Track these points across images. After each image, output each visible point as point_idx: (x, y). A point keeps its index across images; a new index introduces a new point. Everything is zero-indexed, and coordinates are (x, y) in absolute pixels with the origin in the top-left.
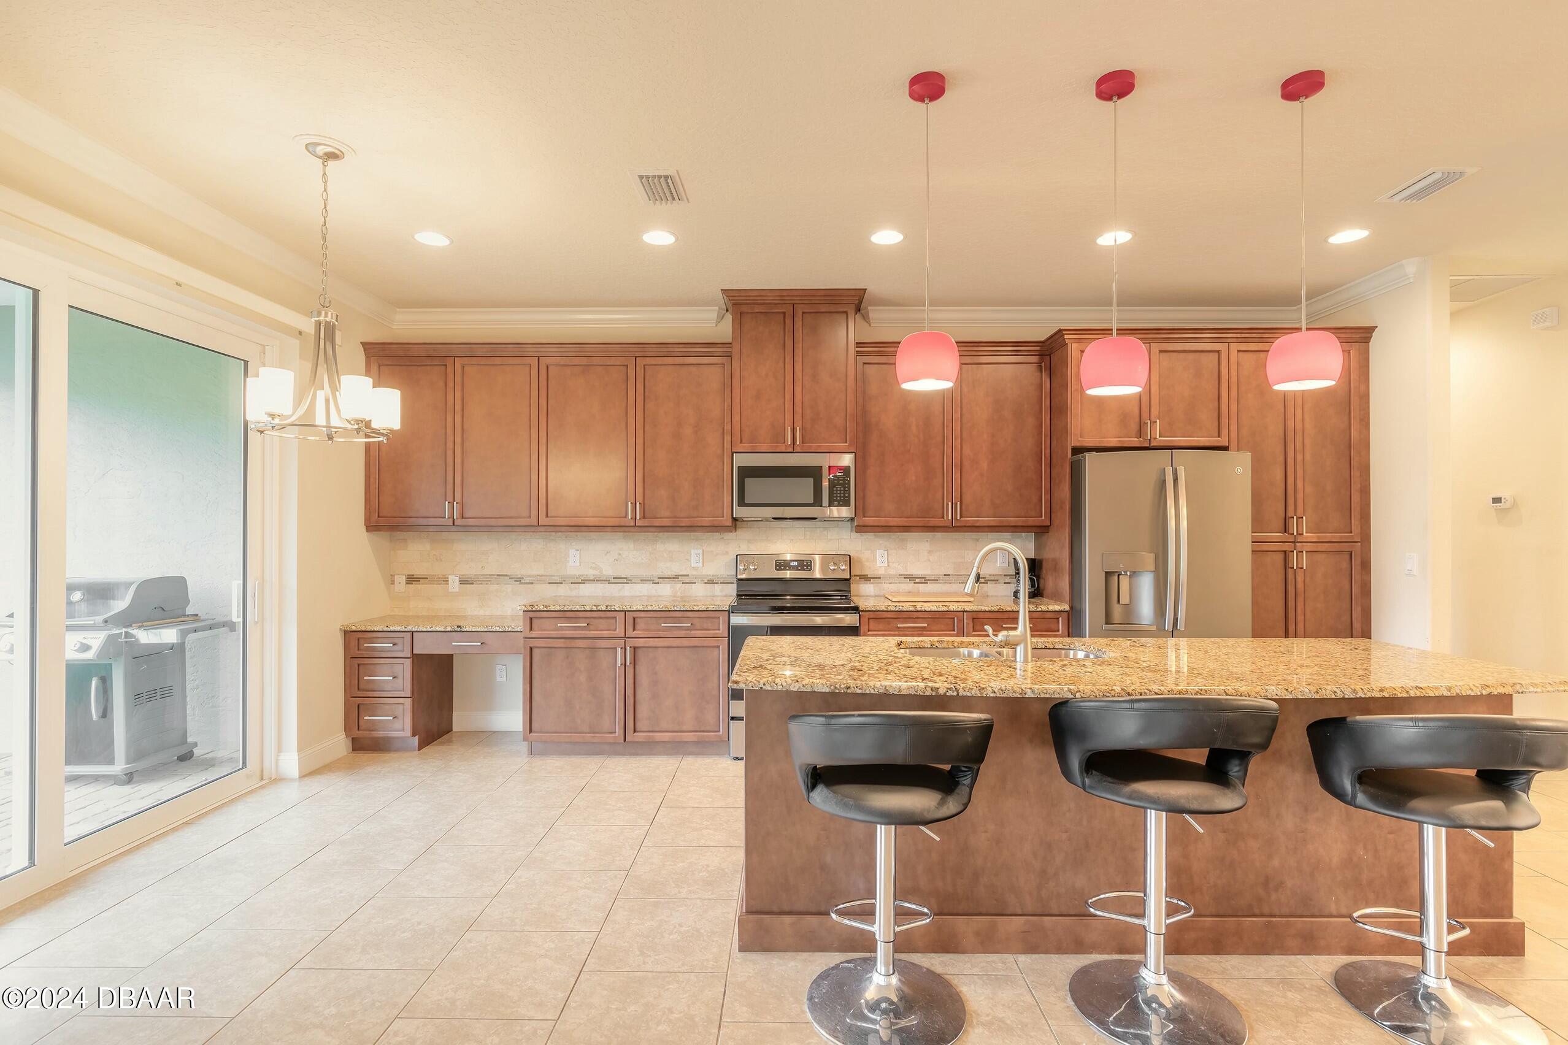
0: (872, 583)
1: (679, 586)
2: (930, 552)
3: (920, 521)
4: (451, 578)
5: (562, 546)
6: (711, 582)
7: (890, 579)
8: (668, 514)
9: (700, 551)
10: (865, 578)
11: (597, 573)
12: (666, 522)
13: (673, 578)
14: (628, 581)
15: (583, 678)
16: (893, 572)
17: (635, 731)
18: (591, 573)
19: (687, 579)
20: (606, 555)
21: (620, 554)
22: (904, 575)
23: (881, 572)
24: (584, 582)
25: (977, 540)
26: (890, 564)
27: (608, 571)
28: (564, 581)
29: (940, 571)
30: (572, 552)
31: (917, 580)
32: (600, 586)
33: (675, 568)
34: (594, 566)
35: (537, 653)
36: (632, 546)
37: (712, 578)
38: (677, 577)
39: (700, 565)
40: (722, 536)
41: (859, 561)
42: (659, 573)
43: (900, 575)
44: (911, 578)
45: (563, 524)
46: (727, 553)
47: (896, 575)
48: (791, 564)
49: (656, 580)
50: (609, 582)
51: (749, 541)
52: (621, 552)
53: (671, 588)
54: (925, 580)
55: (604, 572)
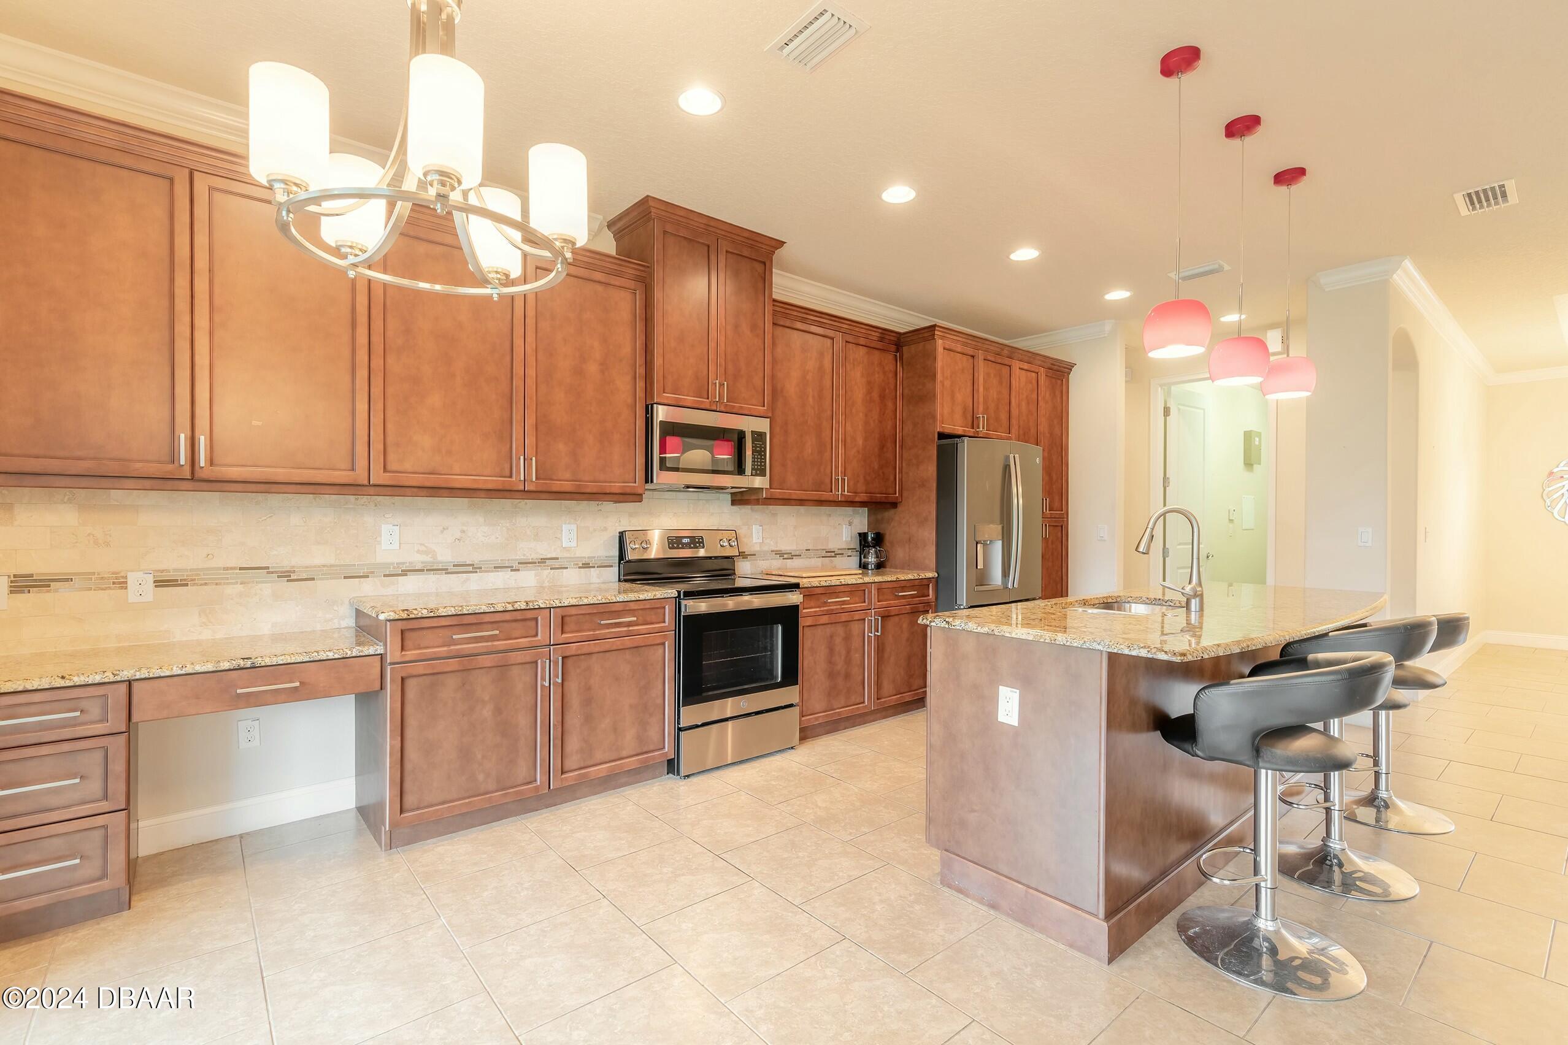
0: (749, 561)
1: (547, 572)
2: (796, 527)
3: (815, 495)
4: (132, 578)
5: (368, 519)
6: (586, 566)
7: (763, 555)
8: (568, 476)
9: (574, 527)
10: (746, 555)
11: (427, 558)
12: (567, 486)
13: (539, 563)
14: (475, 568)
15: (487, 712)
16: (766, 548)
17: (562, 773)
18: (418, 559)
19: (556, 564)
20: (442, 532)
21: (463, 532)
22: (777, 551)
23: (757, 548)
24: (404, 573)
25: (830, 515)
26: (764, 539)
27: (445, 556)
28: (373, 573)
29: (803, 545)
30: (386, 528)
31: (785, 556)
32: (432, 577)
33: (543, 550)
34: (423, 548)
35: (412, 685)
36: (481, 520)
37: (587, 561)
38: (543, 561)
39: (574, 544)
40: (599, 507)
41: (740, 537)
42: (520, 557)
43: (772, 551)
44: (781, 554)
45: (414, 484)
46: (605, 529)
47: (768, 551)
48: (684, 541)
49: (515, 565)
50: (447, 571)
51: (631, 515)
52: (465, 528)
53: (536, 575)
54: (792, 556)
55: (440, 558)
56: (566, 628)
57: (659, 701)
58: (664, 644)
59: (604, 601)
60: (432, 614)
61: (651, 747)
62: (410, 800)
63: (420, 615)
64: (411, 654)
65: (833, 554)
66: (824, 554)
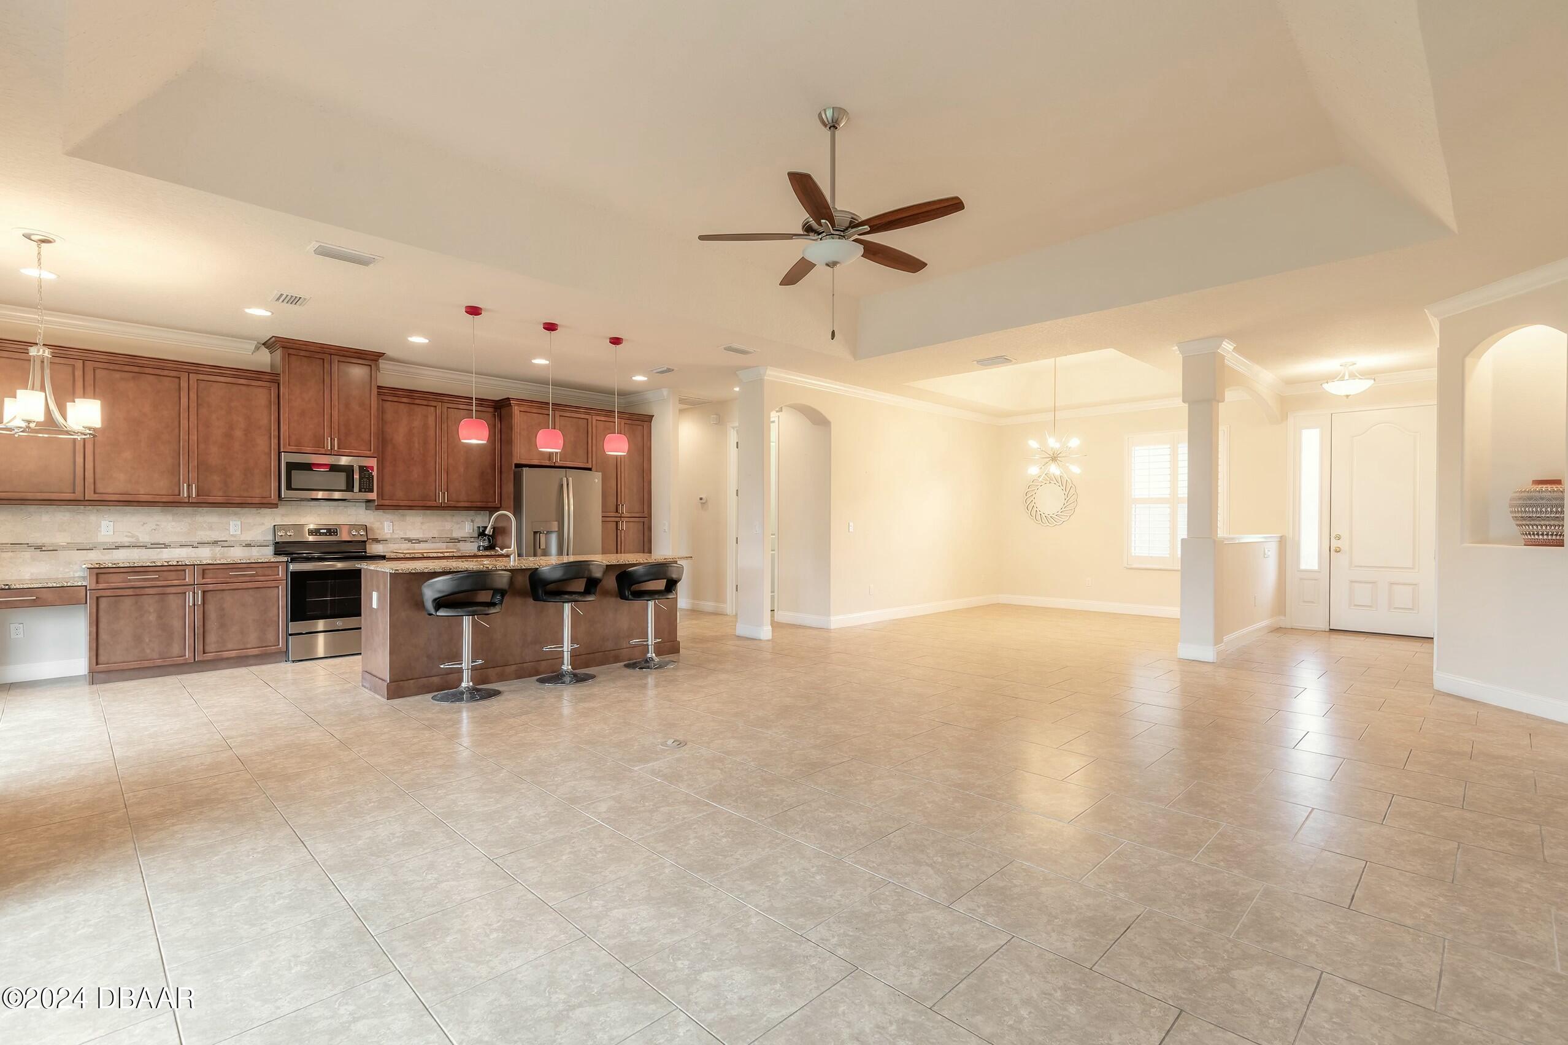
0: (381, 544)
1: (219, 548)
2: (422, 523)
3: (421, 503)
5: (91, 519)
6: (248, 545)
7: (394, 541)
8: (220, 493)
9: (239, 523)
10: (377, 541)
11: (133, 540)
12: (220, 499)
13: (213, 543)
14: (166, 546)
15: (152, 617)
16: (396, 536)
17: (204, 653)
18: (126, 540)
19: (226, 544)
20: (143, 525)
21: (157, 525)
22: (406, 539)
23: (389, 536)
24: (117, 548)
25: (454, 516)
26: (394, 531)
27: (145, 538)
28: (95, 547)
29: (429, 535)
30: (104, 523)
31: (414, 541)
32: (136, 550)
33: (215, 536)
34: (130, 534)
35: (104, 603)
36: (171, 518)
37: (249, 542)
38: (216, 542)
39: (239, 533)
40: (259, 511)
41: (372, 529)
42: (198, 539)
43: (401, 539)
44: (410, 540)
45: (113, 499)
46: (263, 524)
47: (398, 538)
48: (321, 531)
49: (195, 544)
50: (146, 547)
51: (283, 515)
52: (158, 523)
53: (210, 551)
54: (419, 541)
55: (141, 540)
56: (206, 576)
57: (276, 619)
58: (278, 587)
59: (231, 562)
60: (114, 566)
61: (270, 644)
62: (102, 659)
63: (107, 566)
64: (101, 586)
65: (457, 541)
66: (448, 540)
